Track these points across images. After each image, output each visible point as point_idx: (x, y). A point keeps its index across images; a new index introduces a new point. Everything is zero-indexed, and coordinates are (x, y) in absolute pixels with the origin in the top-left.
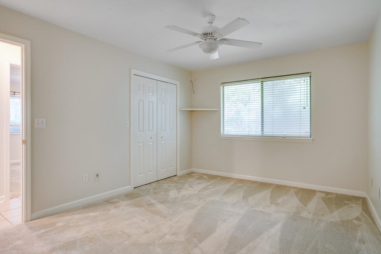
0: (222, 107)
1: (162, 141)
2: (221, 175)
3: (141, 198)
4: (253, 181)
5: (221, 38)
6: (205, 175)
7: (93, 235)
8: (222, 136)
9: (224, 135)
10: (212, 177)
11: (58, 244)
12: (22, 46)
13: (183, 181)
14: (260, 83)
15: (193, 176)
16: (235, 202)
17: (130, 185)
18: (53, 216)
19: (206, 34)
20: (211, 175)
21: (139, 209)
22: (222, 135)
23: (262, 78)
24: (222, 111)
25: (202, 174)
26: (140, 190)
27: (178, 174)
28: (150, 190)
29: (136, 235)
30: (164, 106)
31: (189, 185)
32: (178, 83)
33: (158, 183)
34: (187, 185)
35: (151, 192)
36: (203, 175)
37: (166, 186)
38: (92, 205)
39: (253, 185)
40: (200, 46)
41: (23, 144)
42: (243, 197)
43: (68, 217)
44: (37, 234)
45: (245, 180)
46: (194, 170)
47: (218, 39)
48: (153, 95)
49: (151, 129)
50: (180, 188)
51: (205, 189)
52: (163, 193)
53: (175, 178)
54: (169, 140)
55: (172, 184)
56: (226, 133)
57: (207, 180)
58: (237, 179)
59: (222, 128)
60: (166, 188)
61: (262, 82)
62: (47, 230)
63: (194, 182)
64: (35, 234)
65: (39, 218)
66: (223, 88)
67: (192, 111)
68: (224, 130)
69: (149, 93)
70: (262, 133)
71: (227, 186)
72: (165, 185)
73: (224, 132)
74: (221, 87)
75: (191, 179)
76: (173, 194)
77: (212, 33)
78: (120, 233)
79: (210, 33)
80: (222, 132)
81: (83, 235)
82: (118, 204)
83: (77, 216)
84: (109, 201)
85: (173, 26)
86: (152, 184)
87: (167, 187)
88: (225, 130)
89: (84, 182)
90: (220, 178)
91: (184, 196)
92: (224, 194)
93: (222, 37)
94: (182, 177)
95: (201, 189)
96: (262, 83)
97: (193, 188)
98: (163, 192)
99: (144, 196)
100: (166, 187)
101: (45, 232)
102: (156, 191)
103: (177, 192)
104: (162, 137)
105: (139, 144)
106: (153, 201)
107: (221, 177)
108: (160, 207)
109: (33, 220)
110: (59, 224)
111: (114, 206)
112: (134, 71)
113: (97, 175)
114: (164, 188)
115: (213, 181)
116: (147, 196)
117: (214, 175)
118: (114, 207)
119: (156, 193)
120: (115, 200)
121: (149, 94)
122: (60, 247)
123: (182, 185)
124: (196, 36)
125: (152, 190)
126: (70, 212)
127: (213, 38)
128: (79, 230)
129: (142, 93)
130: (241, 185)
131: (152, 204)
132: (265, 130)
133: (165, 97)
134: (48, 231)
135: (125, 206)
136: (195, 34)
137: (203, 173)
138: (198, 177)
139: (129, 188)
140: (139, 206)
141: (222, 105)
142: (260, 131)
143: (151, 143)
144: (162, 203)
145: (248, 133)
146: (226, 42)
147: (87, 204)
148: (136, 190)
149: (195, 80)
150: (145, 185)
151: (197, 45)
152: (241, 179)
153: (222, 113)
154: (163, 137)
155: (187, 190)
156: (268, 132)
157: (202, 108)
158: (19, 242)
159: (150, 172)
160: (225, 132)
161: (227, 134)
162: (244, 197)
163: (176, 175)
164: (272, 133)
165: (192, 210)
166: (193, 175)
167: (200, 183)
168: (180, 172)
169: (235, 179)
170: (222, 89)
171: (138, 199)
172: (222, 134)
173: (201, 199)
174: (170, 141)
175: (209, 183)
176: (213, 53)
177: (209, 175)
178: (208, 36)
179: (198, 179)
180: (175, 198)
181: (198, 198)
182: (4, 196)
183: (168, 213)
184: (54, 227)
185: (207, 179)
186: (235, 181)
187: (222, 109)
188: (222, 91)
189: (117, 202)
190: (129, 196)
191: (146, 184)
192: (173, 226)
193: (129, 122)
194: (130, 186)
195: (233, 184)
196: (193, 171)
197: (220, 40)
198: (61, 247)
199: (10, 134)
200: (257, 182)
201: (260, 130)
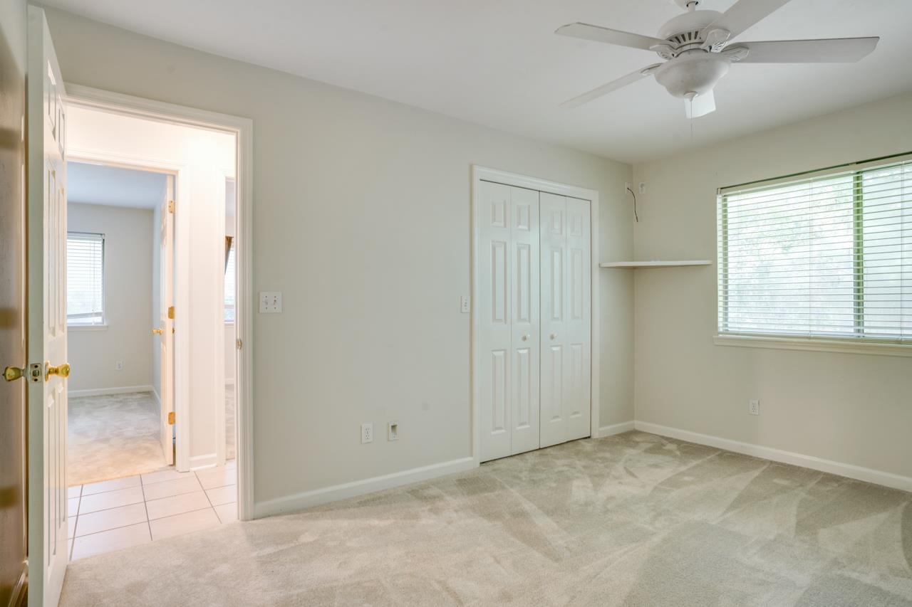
0: (720, 255)
1: (552, 346)
2: (720, 447)
3: (496, 493)
4: (825, 474)
5: (727, 44)
6: (670, 442)
7: (372, 580)
8: (721, 335)
9: (726, 332)
10: (691, 450)
11: (296, 592)
12: (237, 133)
13: (608, 455)
14: (851, 179)
15: (638, 443)
16: (771, 537)
17: (471, 455)
18: (296, 515)
19: (677, 38)
20: (688, 443)
21: (491, 524)
22: (722, 333)
23: (857, 163)
24: (720, 266)
25: (663, 437)
26: (494, 470)
27: (595, 435)
28: (521, 472)
29: (476, 601)
30: (557, 255)
31: (626, 469)
32: (594, 195)
33: (540, 455)
34: (619, 468)
35: (524, 479)
36: (664, 442)
37: (564, 466)
38: (380, 498)
39: (828, 489)
40: (659, 79)
41: (237, 348)
42: (798, 523)
43: (324, 523)
44: (260, 555)
45: (799, 468)
46: (639, 424)
47: (717, 49)
48: (529, 230)
49: (524, 314)
50: (601, 476)
51: (673, 483)
52: (554, 485)
53: (587, 446)
54: (573, 344)
55: (579, 460)
56: (733, 326)
57: (675, 456)
58: (772, 462)
59: (720, 315)
60: (562, 471)
61: (858, 173)
62: (280, 548)
63: (639, 461)
64: (255, 554)
65: (269, 516)
66: (725, 200)
67: (634, 268)
68: (726, 320)
69: (519, 223)
70: (859, 331)
71: (740, 481)
72: (559, 462)
73: (726, 325)
74: (719, 200)
75: (630, 452)
76: (580, 489)
77: (697, 33)
78: (437, 587)
79: (690, 34)
80: (720, 325)
81: (350, 577)
82: (440, 504)
83: (344, 523)
84: (419, 493)
85: (579, 23)
86: (527, 456)
87: (565, 468)
88: (729, 320)
89: (364, 441)
90: (717, 453)
91: (611, 498)
92: (732, 507)
93: (731, 38)
94: (604, 442)
95: (662, 483)
96: (858, 178)
97: (636, 477)
98: (555, 482)
99: (503, 488)
100: (561, 469)
101: (274, 553)
102: (535, 478)
103: (590, 485)
104: (552, 337)
105: (495, 353)
106: (527, 506)
107: (720, 452)
108: (544, 524)
109: (257, 519)
110: (306, 538)
111: (429, 507)
112: (480, 172)
113: (394, 427)
114: (556, 470)
115: (695, 463)
116: (512, 490)
117: (696, 444)
118: (430, 510)
119: (534, 482)
120: (434, 491)
121: (520, 227)
122: (299, 599)
123: (606, 467)
124: (649, 49)
125: (525, 473)
126: (332, 510)
127: (702, 46)
128: (345, 563)
129: (502, 224)
130: (785, 483)
131: (521, 515)
132: (868, 320)
133: (561, 233)
134: (282, 551)
135: (456, 511)
136: (645, 43)
137: (666, 435)
138: (651, 445)
139: (467, 463)
140: (492, 515)
141: (720, 249)
142: (852, 324)
143: (525, 351)
144: (548, 513)
145: (807, 328)
146: (743, 54)
147: (370, 494)
148: (486, 468)
149: (642, 186)
150: (509, 459)
151: (651, 78)
152: (782, 464)
153: (720, 271)
154: (555, 335)
155: (620, 483)
156: (879, 325)
157: (661, 260)
158: (224, 569)
159: (522, 424)
160: (729, 325)
161: (737, 330)
162: (801, 526)
163: (589, 437)
164: (898, 332)
165: (634, 545)
166: (637, 439)
167: (656, 466)
168: (601, 429)
169: (763, 462)
170: (719, 206)
171: (489, 494)
172: (721, 330)
173: (660, 515)
174: (574, 347)
175: (683, 468)
176: (700, 94)
177: (683, 442)
178: (684, 43)
179: (651, 451)
180: (586, 504)
181: (653, 510)
182: (214, 455)
183: (565, 545)
184: (293, 545)
185: (678, 453)
186: (764, 468)
187: (720, 260)
188: (719, 211)
189: (438, 497)
190: (468, 484)
191: (511, 456)
192: (580, 592)
193: (469, 297)
194: (470, 459)
195: (757, 477)
196: (638, 428)
197: (722, 51)
198: (300, 601)
199: (226, 325)
200: (843, 478)
201: (851, 320)
